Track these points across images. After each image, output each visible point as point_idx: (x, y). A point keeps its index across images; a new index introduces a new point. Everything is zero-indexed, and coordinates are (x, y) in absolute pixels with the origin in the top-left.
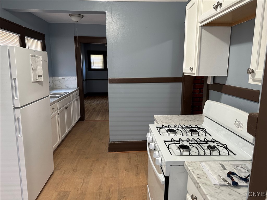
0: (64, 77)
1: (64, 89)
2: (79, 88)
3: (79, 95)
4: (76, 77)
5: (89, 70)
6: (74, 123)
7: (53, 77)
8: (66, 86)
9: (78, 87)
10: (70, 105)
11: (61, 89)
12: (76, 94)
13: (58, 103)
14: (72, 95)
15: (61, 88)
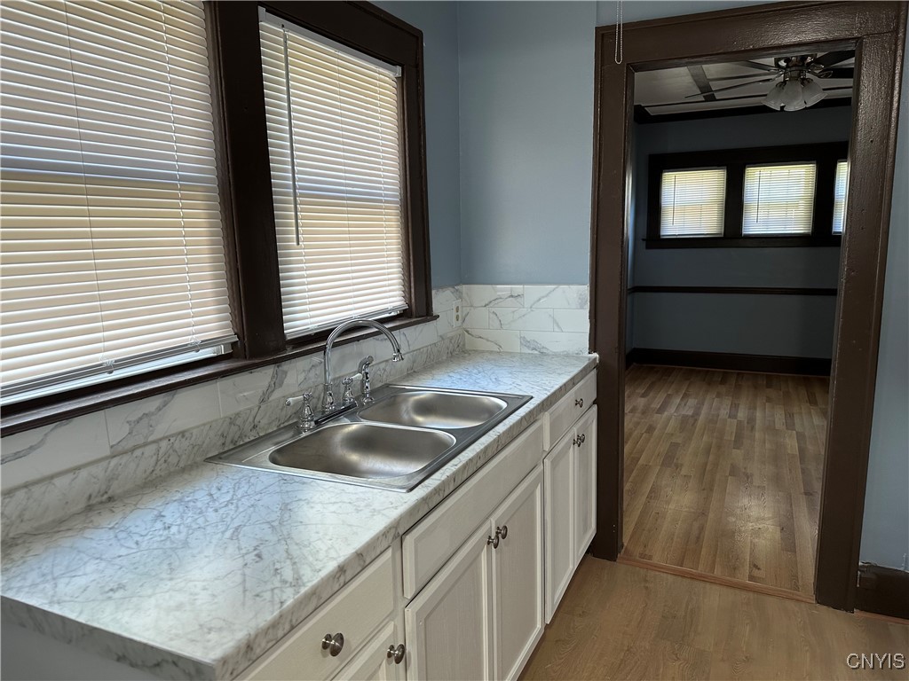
0: (518, 288)
1: (512, 355)
2: (596, 355)
3: (594, 396)
4: (585, 290)
5: (648, 247)
6: (553, 605)
7: (464, 288)
8: (525, 342)
9: (593, 348)
10: (533, 493)
11: (498, 355)
12: (579, 403)
13: (409, 540)
14: (545, 419)
15: (496, 349)
